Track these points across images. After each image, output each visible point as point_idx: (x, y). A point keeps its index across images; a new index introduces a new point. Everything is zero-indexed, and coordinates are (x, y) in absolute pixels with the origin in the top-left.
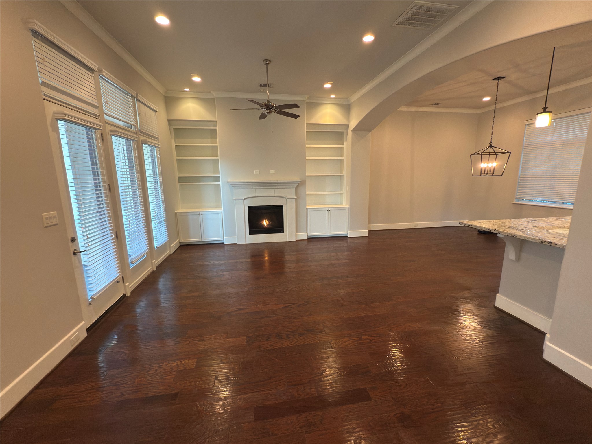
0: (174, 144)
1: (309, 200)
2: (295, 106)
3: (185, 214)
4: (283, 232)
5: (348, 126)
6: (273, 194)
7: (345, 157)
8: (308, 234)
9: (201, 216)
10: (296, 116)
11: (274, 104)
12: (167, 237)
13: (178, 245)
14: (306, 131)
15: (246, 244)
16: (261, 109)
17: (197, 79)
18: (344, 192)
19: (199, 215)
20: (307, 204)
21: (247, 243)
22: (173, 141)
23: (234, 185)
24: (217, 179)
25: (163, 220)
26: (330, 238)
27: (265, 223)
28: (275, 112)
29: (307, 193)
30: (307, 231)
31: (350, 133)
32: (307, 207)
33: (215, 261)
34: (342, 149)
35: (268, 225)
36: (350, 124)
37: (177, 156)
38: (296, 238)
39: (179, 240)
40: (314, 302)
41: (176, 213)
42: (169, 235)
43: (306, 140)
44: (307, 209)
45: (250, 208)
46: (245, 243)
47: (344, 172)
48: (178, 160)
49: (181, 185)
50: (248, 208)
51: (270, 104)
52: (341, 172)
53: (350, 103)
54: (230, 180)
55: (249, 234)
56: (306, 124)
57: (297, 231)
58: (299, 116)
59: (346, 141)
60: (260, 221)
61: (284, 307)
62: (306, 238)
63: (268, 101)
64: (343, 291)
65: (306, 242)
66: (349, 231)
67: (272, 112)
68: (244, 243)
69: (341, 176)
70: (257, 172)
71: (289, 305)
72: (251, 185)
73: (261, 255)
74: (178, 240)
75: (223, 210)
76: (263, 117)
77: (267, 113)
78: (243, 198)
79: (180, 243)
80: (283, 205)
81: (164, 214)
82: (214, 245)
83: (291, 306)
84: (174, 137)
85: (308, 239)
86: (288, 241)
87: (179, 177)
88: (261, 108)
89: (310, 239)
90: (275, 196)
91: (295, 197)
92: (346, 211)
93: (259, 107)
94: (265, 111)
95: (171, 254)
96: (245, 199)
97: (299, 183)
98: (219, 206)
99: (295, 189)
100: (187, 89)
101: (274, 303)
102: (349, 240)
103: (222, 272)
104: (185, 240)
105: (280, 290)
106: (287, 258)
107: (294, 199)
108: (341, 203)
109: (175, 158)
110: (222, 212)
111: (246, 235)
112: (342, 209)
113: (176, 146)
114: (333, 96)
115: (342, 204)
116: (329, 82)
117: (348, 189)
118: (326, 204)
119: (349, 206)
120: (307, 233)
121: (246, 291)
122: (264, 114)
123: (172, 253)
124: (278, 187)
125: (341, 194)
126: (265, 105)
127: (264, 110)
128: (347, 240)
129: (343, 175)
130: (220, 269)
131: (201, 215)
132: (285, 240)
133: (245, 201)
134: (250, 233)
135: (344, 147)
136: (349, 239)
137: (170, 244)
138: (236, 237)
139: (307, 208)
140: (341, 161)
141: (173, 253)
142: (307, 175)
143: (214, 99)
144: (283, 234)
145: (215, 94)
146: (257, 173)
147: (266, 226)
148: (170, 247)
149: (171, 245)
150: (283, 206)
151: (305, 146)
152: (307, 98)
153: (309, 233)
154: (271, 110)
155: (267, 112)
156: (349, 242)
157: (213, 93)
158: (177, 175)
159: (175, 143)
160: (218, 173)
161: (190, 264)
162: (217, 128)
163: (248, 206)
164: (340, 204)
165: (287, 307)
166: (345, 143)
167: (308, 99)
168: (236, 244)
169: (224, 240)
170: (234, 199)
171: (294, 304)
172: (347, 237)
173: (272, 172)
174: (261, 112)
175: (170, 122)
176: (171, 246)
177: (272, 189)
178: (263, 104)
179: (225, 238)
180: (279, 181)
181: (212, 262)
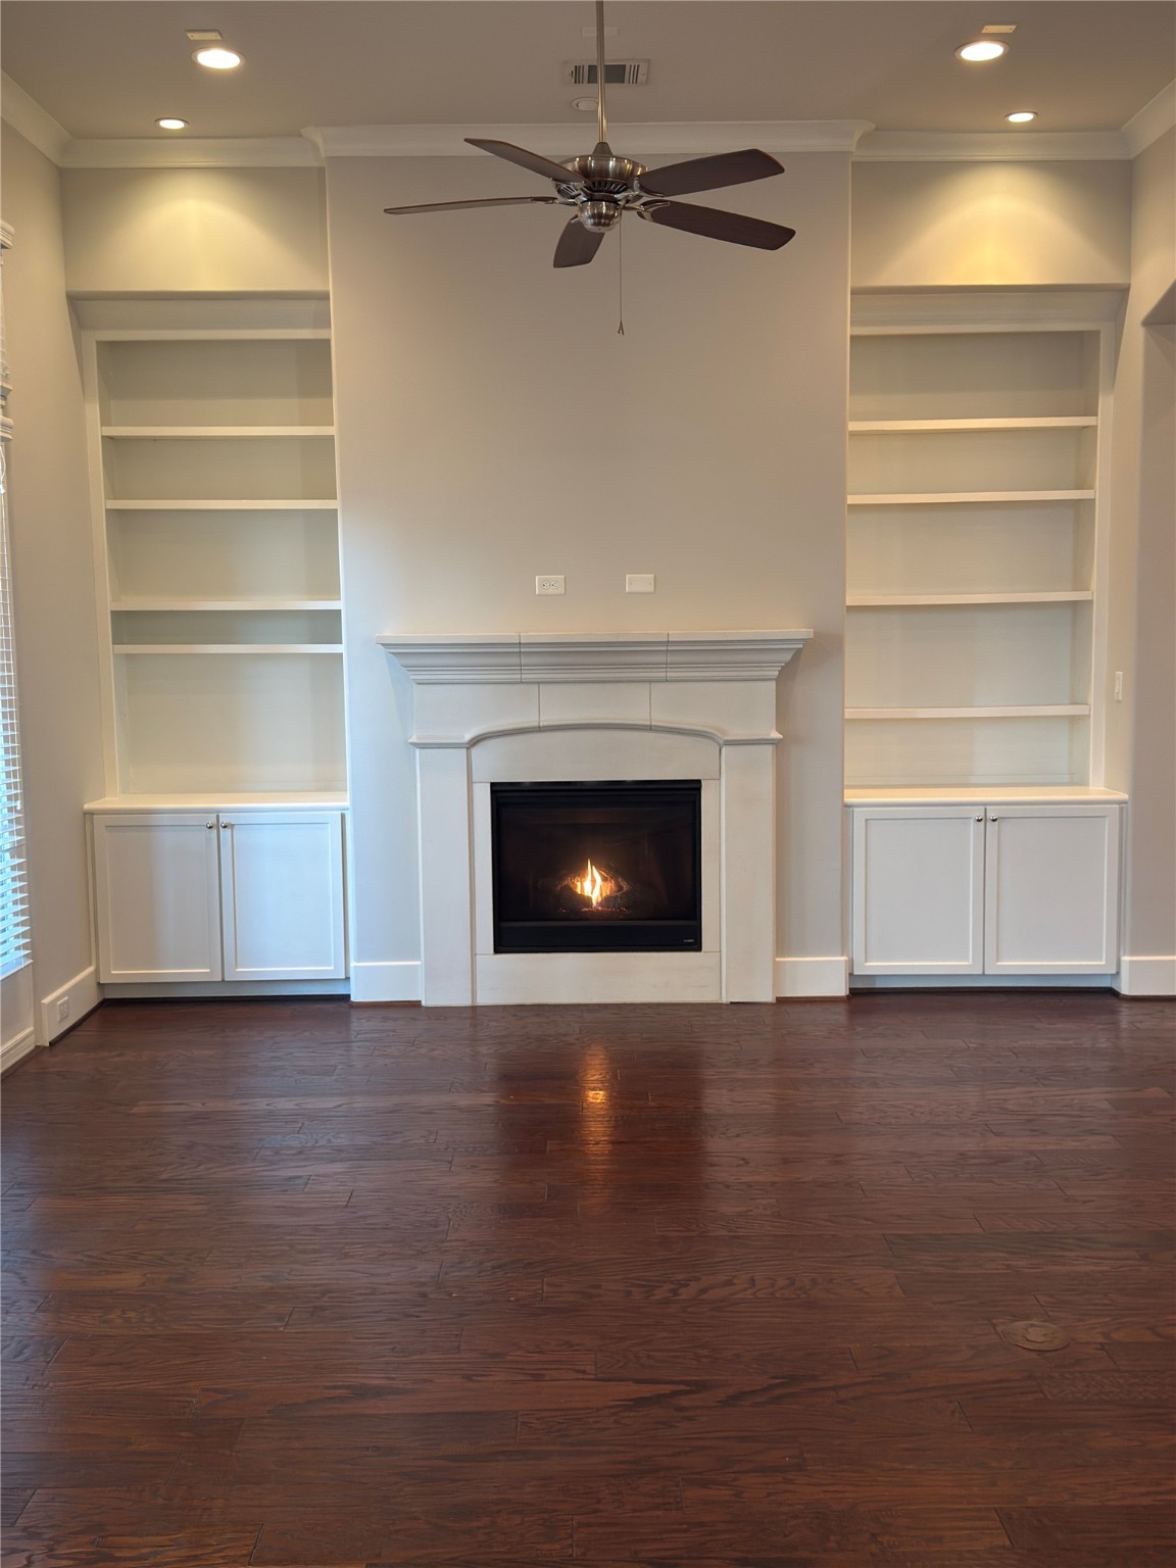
0: (95, 431)
1: (858, 754)
2: (756, 165)
3: (138, 824)
4: (696, 946)
5: (1122, 293)
6: (639, 716)
7: (1101, 492)
8: (851, 963)
9: (225, 834)
10: (773, 236)
11: (635, 165)
12: (25, 946)
13: (90, 1001)
14: (852, 337)
15: (474, 1008)
16: (560, 199)
17: (218, 59)
18: (1095, 707)
19: (215, 831)
20: (845, 783)
21: (485, 999)
22: (93, 411)
23: (410, 657)
24: (326, 626)
25: (8, 846)
26: (993, 999)
27: (593, 886)
28: (640, 215)
29: (849, 714)
30: (844, 946)
31: (1135, 336)
32: (851, 797)
33: (272, 1096)
34: (1082, 438)
35: (607, 901)
36: (1132, 282)
37: (113, 492)
38: (774, 986)
39: (97, 971)
40: (834, 1388)
41: (91, 813)
42: (38, 937)
43: (852, 391)
44: (847, 806)
45: (505, 798)
46: (466, 1002)
47: (1094, 584)
48: (119, 519)
49: (129, 657)
50: (492, 792)
51: (612, 164)
52: (1080, 583)
53: (1132, 156)
54: (393, 631)
55: (497, 951)
56: (853, 293)
57: (783, 945)
58: (790, 234)
59: (1113, 385)
60: (562, 878)
61: (639, 1402)
62: (841, 990)
63: (603, 150)
64: (1036, 1333)
65: (840, 1015)
66: (1126, 959)
67: (624, 212)
68: (464, 1000)
69: (1074, 605)
70: (550, 584)
71: (667, 1388)
72: (515, 660)
73: (561, 1078)
74: (91, 969)
75: (347, 804)
76: (576, 249)
77: (590, 221)
78: (468, 737)
79: (100, 985)
80: (699, 781)
81: (14, 816)
82: (288, 1009)
83: (684, 1401)
84: (100, 393)
85: (854, 993)
86: (725, 1000)
87: (117, 616)
88: (559, 191)
89: (866, 998)
90: (650, 728)
91: (775, 735)
92: (1108, 834)
93: (547, 187)
94: (582, 210)
95: (38, 1050)
96: (476, 741)
97: (799, 651)
98: (328, 784)
99: (773, 684)
100: (172, 125)
101: (578, 1371)
102: (1126, 1016)
103: (307, 1159)
104: (128, 972)
105: (629, 1293)
106: (718, 1099)
107: (769, 749)
108: (1078, 779)
109: (100, 504)
110: (343, 817)
111: (473, 955)
112: (1083, 815)
113: (108, 440)
114: (1021, 118)
115: (1082, 782)
116: (990, 29)
117: (1118, 688)
118: (973, 780)
119: (1125, 797)
120: (844, 958)
121: (424, 1284)
122: (580, 225)
123: (46, 1040)
124: (671, 675)
125: (1073, 720)
126: (585, 172)
127: (575, 204)
128: (1114, 1012)
129: (1091, 602)
130: (295, 1144)
131: (228, 831)
132: (708, 996)
133: (474, 751)
134: (500, 947)
135: (1095, 428)
136: (1125, 1005)
137: (39, 991)
138: (419, 963)
139: (847, 800)
140: (1081, 511)
141: (52, 1044)
142: (849, 603)
143: (321, 171)
144: (698, 954)
145: (325, 143)
146: (551, 591)
147: (594, 903)
148: (37, 1006)
149: (46, 995)
150: (699, 789)
151: (844, 426)
152: (857, 136)
153: (858, 954)
154: (616, 202)
155: (593, 216)
156: (1124, 1025)
157: (316, 135)
158: (108, 599)
159: (105, 422)
160: (333, 591)
161: (135, 1110)
162: (333, 335)
163: (493, 785)
164: (1071, 783)
165: (657, 1400)
166: (1106, 403)
167: (866, 140)
168: (416, 1005)
169: (348, 979)
170: (414, 739)
171: (699, 1387)
172: (1111, 993)
173: (639, 582)
174: (559, 217)
175: (81, 306)
176: (46, 1001)
177: (636, 684)
178: (569, 167)
179: (355, 967)
180: (676, 635)
181: (261, 1104)
